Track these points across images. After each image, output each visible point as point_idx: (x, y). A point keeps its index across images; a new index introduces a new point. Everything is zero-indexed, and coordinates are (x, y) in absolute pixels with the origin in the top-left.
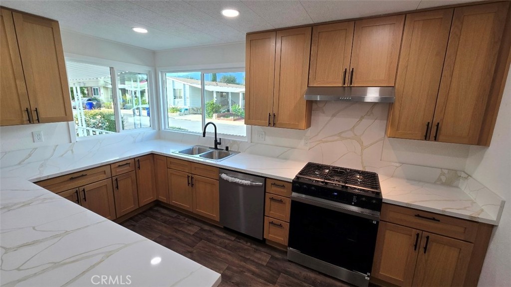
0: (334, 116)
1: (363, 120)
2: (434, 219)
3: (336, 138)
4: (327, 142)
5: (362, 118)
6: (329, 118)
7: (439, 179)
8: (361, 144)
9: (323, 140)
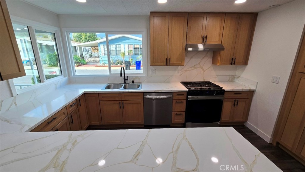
0: (192, 58)
1: (204, 59)
2: (239, 93)
3: (193, 68)
4: (188, 71)
5: (203, 58)
6: (189, 59)
7: (229, 80)
8: (203, 70)
9: (187, 70)
